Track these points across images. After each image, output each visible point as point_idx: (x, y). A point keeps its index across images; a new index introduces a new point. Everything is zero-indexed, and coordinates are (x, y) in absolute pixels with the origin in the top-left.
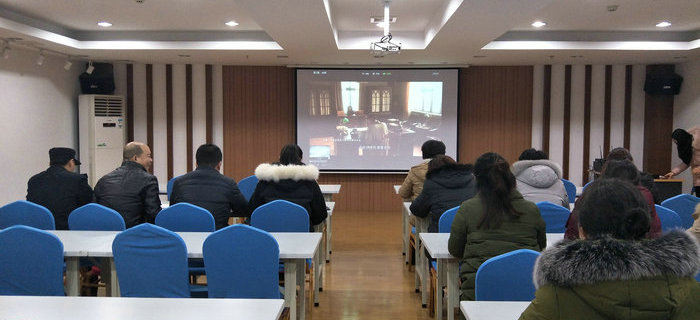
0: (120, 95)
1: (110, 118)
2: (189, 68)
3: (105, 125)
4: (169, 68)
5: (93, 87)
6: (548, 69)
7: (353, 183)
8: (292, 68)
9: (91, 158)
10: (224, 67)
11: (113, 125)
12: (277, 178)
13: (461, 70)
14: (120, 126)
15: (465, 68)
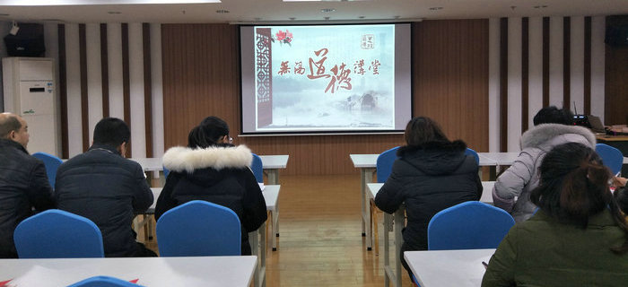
0: (50, 57)
1: (38, 82)
2: (125, 27)
3: (32, 90)
4: (104, 27)
5: (19, 48)
6: (504, 22)
7: (302, 146)
8: (235, 25)
10: (162, 25)
11: (42, 90)
12: (190, 168)
13: (413, 24)
14: (50, 91)
15: (419, 23)
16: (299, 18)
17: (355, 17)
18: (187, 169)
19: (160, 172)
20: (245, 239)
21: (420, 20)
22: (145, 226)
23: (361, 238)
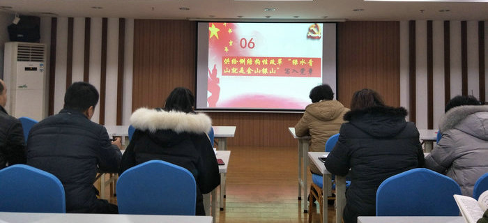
0: (45, 44)
1: (32, 63)
2: (105, 21)
3: (27, 69)
4: (88, 21)
5: (20, 36)
6: (412, 24)
8: (194, 21)
9: (11, 97)
10: (135, 20)
11: (35, 69)
13: (338, 24)
14: (41, 70)
15: (342, 23)
16: (246, 17)
17: (291, 17)
18: (150, 128)
19: (126, 137)
20: (200, 200)
21: (344, 21)
22: (111, 184)
23: (297, 202)
